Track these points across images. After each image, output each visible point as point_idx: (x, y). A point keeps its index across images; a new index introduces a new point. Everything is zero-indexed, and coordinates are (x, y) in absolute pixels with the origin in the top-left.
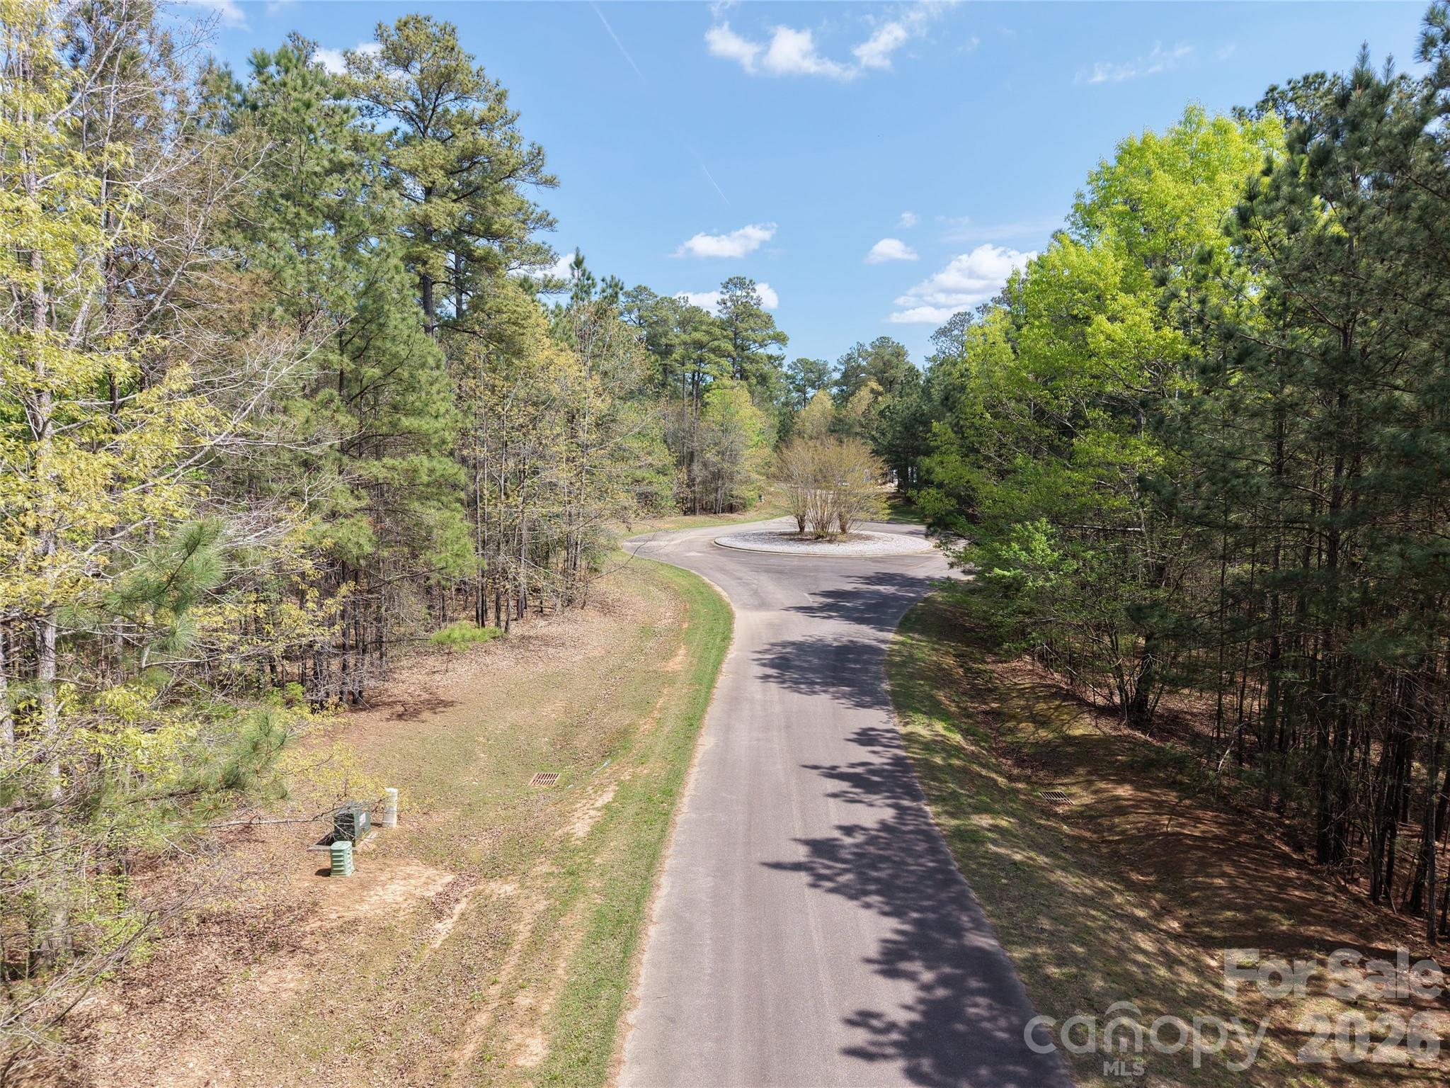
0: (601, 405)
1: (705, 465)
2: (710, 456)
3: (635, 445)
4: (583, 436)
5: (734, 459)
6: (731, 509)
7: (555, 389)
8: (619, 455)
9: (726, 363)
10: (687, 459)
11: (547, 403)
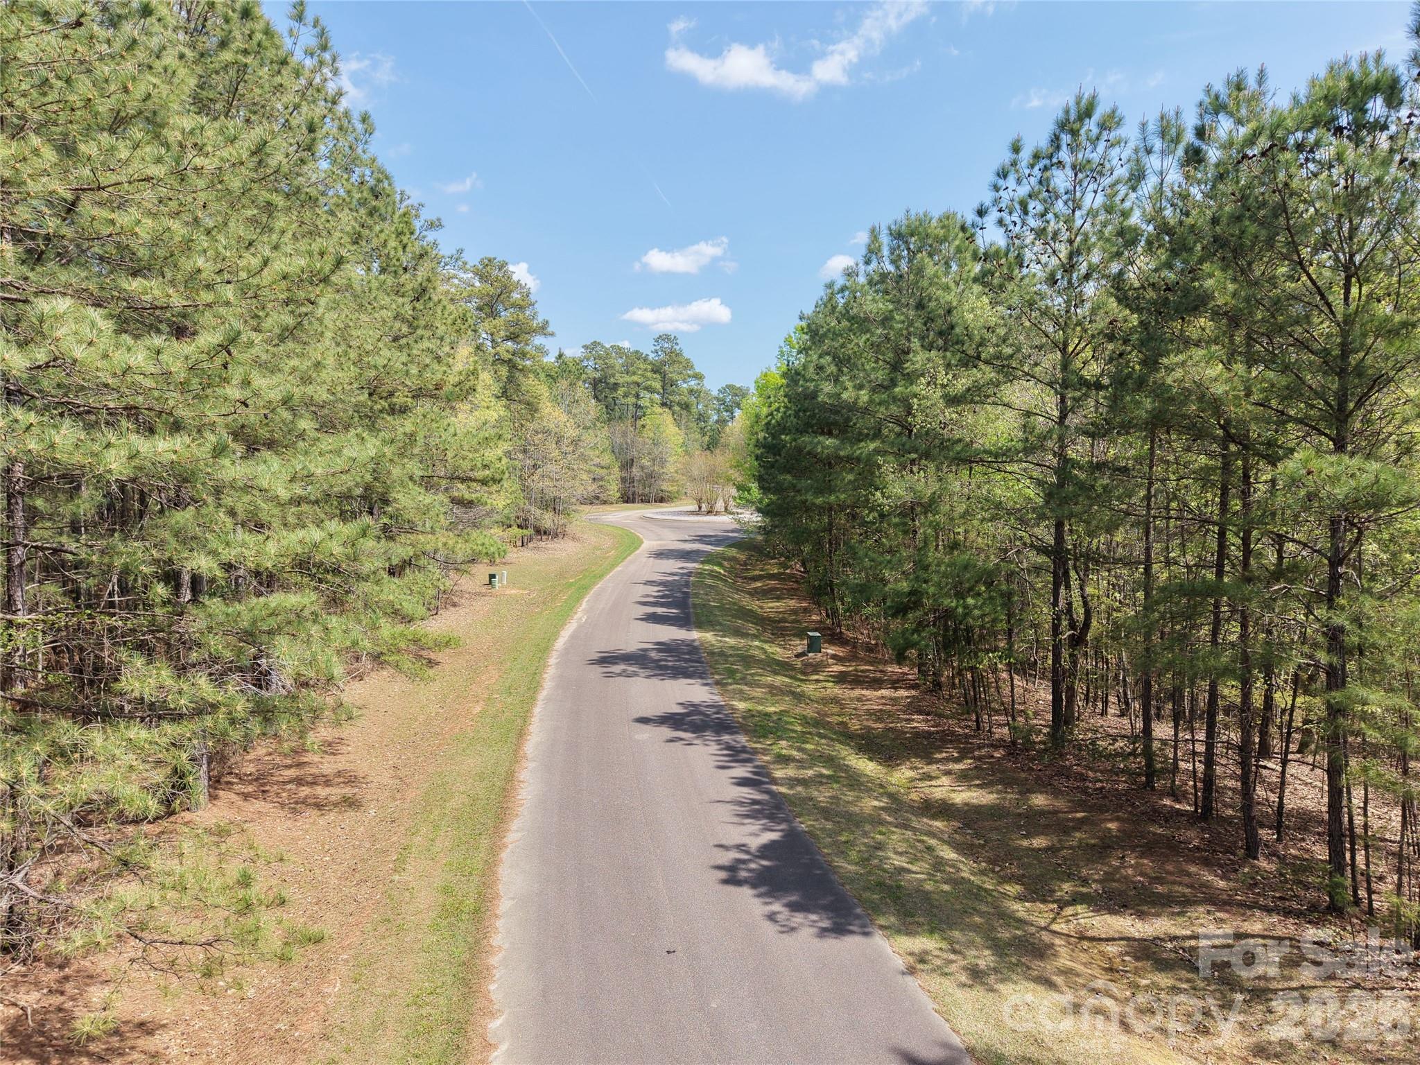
0: (572, 432)
1: (642, 468)
2: (646, 462)
3: (591, 453)
4: (565, 449)
5: (663, 463)
6: (662, 500)
7: (552, 426)
8: (583, 458)
9: (656, 396)
10: (628, 465)
11: (547, 432)
